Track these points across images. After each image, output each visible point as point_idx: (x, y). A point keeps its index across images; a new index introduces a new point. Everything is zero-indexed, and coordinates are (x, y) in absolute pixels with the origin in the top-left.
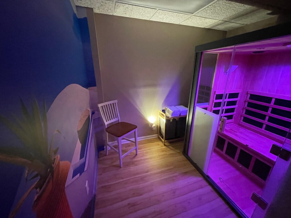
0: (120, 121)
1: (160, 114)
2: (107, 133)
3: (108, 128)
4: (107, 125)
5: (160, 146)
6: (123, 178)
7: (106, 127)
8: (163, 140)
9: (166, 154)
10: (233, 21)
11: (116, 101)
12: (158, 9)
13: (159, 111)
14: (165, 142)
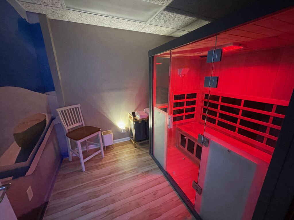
0: (84, 126)
1: (129, 117)
2: (69, 139)
3: (69, 133)
4: (68, 130)
5: (129, 148)
6: (82, 183)
7: (67, 132)
8: (134, 142)
9: (133, 156)
10: (183, 29)
11: (79, 106)
12: (111, 17)
13: (129, 114)
14: (135, 144)
